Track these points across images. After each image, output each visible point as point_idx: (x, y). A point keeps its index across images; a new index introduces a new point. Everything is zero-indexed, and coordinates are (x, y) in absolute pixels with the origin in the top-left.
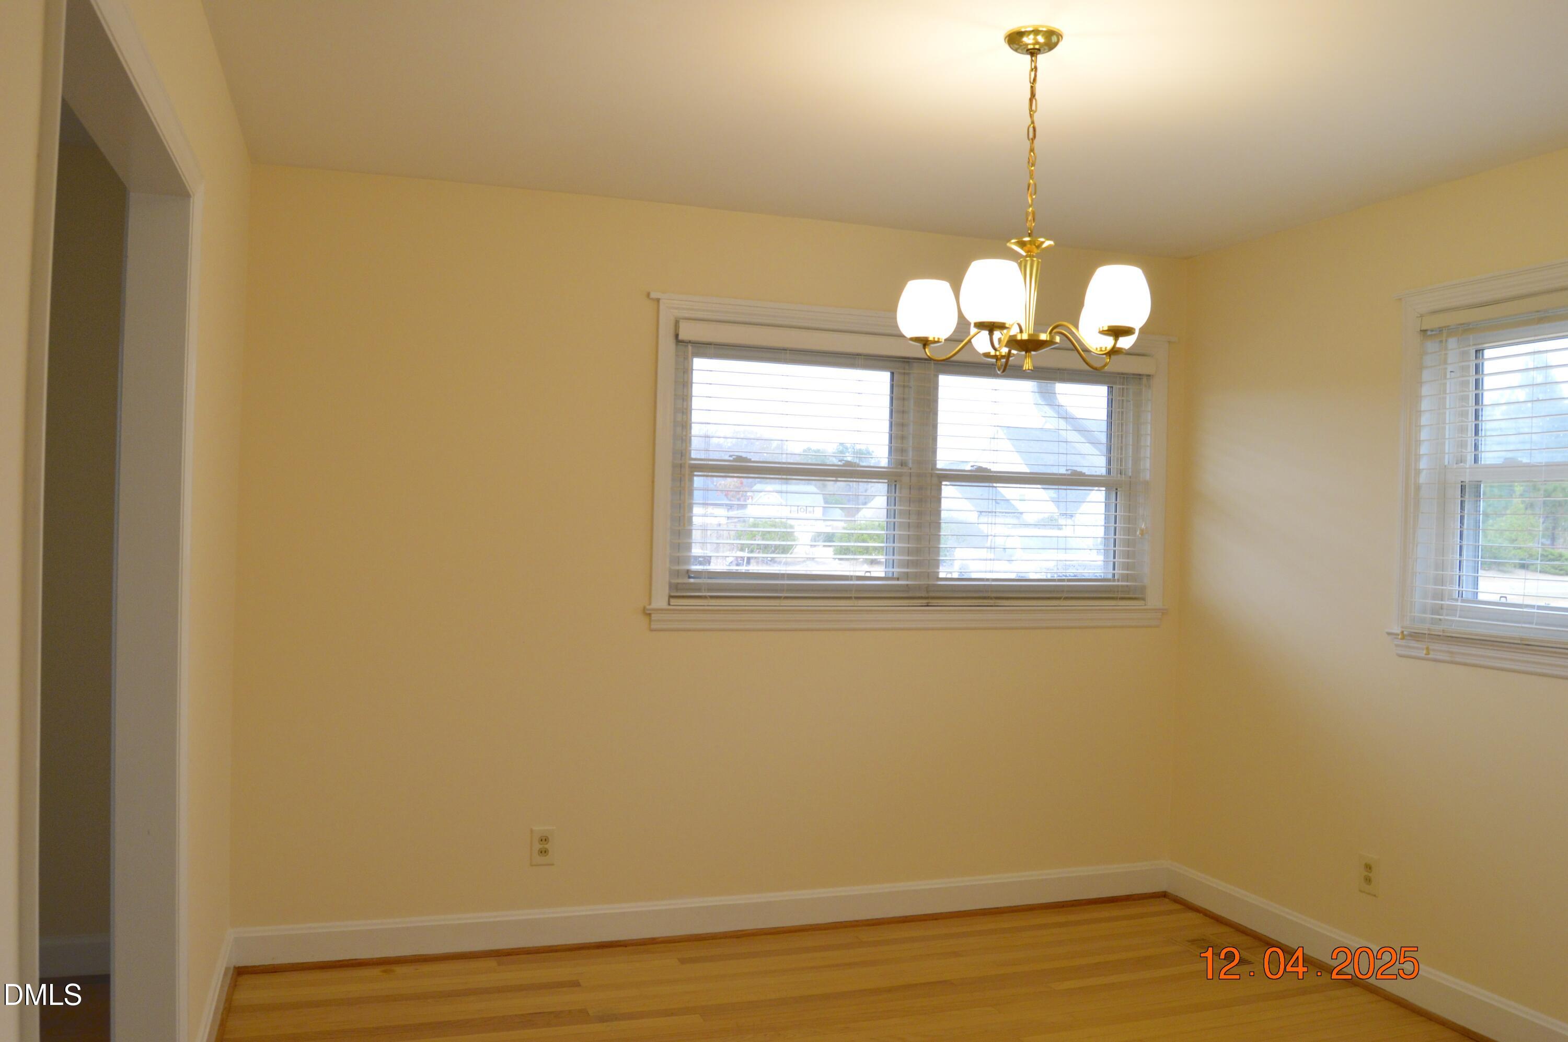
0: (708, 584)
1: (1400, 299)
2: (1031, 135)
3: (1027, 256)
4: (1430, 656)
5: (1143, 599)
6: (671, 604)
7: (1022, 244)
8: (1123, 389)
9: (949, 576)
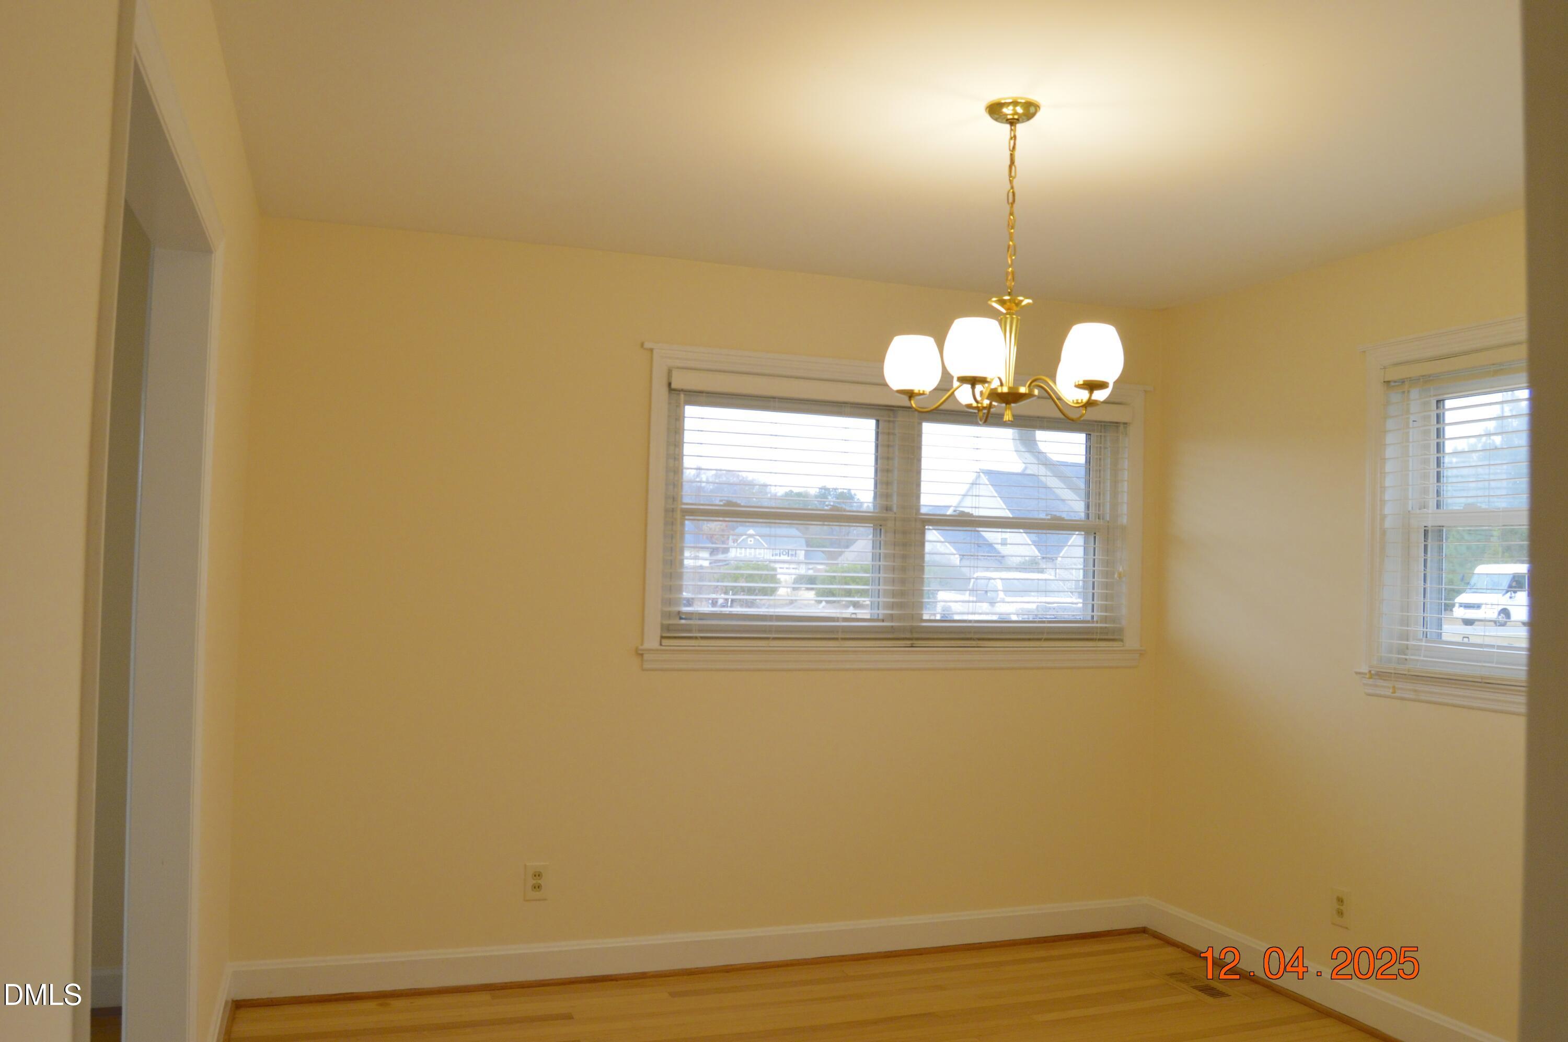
0: (700, 625)
1: (1364, 352)
2: (1011, 200)
3: (1007, 314)
4: (1397, 694)
5: (1122, 640)
6: (663, 644)
7: (1002, 302)
8: (1101, 436)
9: (932, 618)
